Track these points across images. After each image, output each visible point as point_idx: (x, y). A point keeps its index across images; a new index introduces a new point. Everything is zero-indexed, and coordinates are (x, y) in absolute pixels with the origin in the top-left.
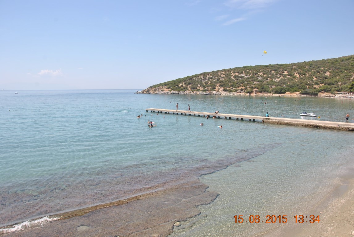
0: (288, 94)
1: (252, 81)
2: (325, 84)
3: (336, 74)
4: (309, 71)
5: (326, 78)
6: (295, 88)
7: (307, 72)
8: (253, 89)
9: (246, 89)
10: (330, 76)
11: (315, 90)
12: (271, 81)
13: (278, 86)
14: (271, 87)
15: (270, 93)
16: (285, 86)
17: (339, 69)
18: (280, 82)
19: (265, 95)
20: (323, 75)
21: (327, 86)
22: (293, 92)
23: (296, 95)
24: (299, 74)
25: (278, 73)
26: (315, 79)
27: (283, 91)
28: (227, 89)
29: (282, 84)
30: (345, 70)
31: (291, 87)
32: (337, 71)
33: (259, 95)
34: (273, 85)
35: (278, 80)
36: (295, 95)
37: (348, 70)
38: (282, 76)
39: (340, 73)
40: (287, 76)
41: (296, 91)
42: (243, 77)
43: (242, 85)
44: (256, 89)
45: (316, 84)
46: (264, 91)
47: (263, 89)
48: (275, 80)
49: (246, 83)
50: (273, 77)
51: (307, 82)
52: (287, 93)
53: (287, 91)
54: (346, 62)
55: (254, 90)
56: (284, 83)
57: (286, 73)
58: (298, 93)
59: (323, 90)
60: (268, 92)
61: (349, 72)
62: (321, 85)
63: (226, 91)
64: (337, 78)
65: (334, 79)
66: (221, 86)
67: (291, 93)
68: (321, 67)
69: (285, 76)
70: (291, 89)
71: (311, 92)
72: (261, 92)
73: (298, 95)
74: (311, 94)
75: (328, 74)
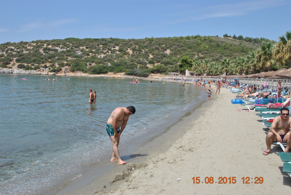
0: (110, 75)
1: (67, 56)
2: (162, 63)
3: (178, 53)
4: (146, 47)
5: (165, 56)
6: (121, 67)
7: (143, 48)
8: (63, 66)
9: (53, 66)
10: (170, 54)
11: (146, 70)
12: (92, 57)
13: (100, 63)
14: (90, 65)
15: (86, 72)
16: (109, 64)
17: (182, 46)
18: (104, 58)
19: (79, 74)
20: (161, 53)
21: (163, 65)
22: (118, 72)
23: (121, 75)
24: (134, 50)
25: (106, 48)
26: (151, 56)
27: (105, 70)
28: (25, 65)
29: (106, 61)
30: (189, 48)
31: (117, 66)
32: (179, 49)
33: (72, 74)
34: (93, 62)
35: (103, 56)
36: (119, 76)
37: (191, 48)
38: (110, 52)
39: (182, 52)
40: (118, 52)
41: (121, 71)
42: (57, 50)
43: (50, 60)
44: (67, 67)
45: (151, 63)
46: (78, 70)
47: (78, 67)
48: (99, 57)
49: (57, 58)
50: (98, 52)
51: (140, 60)
52: (109, 73)
53: (111, 71)
54: (192, 41)
55: (63, 69)
56: (109, 60)
57: (117, 48)
58: (124, 73)
59: (155, 71)
60: (83, 71)
61: (193, 51)
62: (156, 64)
63: (21, 68)
64: (178, 56)
65: (174, 58)
66: (18, 61)
67: (115, 73)
68: (163, 44)
69: (114, 52)
70: (116, 68)
71: (139, 72)
72: (73, 71)
73: (122, 77)
74: (140, 76)
75: (168, 52)
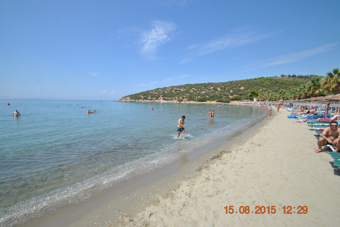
0: (208, 102)
1: (186, 93)
2: (238, 95)
3: (249, 88)
4: (229, 86)
5: (240, 91)
6: (214, 98)
7: (227, 87)
8: (184, 99)
9: (179, 98)
10: (243, 89)
11: (228, 99)
12: (199, 93)
13: (202, 96)
14: (197, 97)
15: (195, 101)
16: (208, 96)
17: (251, 84)
18: (205, 93)
19: (192, 102)
20: (238, 89)
21: (239, 96)
22: (212, 100)
23: (214, 102)
24: (221, 88)
25: (206, 88)
26: (231, 91)
27: (205, 100)
28: (166, 98)
29: (206, 95)
30: (256, 85)
31: (212, 97)
32: (250, 86)
33: (188, 102)
34: (199, 96)
35: (204, 92)
36: (213, 103)
37: (258, 85)
38: (208, 90)
39: (251, 88)
40: (212, 90)
41: (214, 100)
42: (181, 90)
43: (177, 96)
44: (186, 99)
45: (231, 95)
46: (191, 100)
47: (191, 99)
48: (202, 93)
49: (181, 94)
50: (202, 90)
51: (225, 94)
52: (208, 101)
53: (208, 100)
54: (258, 81)
55: (184, 100)
56: (207, 95)
57: (212, 88)
58: (215, 101)
59: (234, 99)
60: (194, 100)
61: (259, 87)
62: (235, 96)
63: (164, 100)
64: (249, 90)
65: (246, 91)
66: (163, 96)
67: (210, 101)
68: (239, 84)
69: (210, 90)
70: (211, 98)
71: (224, 100)
72: (189, 101)
73: (215, 103)
74: (225, 102)
75: (242, 88)
